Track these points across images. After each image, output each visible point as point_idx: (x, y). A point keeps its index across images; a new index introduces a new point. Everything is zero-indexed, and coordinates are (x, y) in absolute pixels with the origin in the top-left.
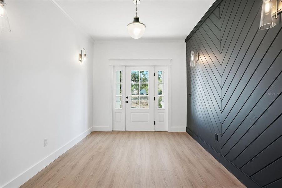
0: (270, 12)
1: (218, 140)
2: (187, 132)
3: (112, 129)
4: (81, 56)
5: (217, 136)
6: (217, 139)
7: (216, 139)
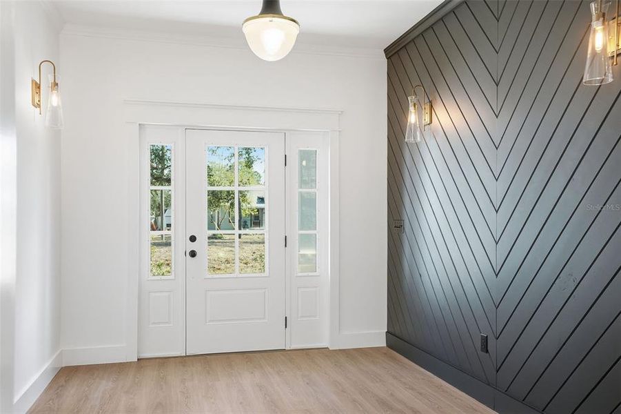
0: (604, 49)
1: (487, 351)
2: (387, 346)
3: (138, 352)
4: (37, 86)
5: (485, 340)
6: (485, 348)
7: (482, 350)
